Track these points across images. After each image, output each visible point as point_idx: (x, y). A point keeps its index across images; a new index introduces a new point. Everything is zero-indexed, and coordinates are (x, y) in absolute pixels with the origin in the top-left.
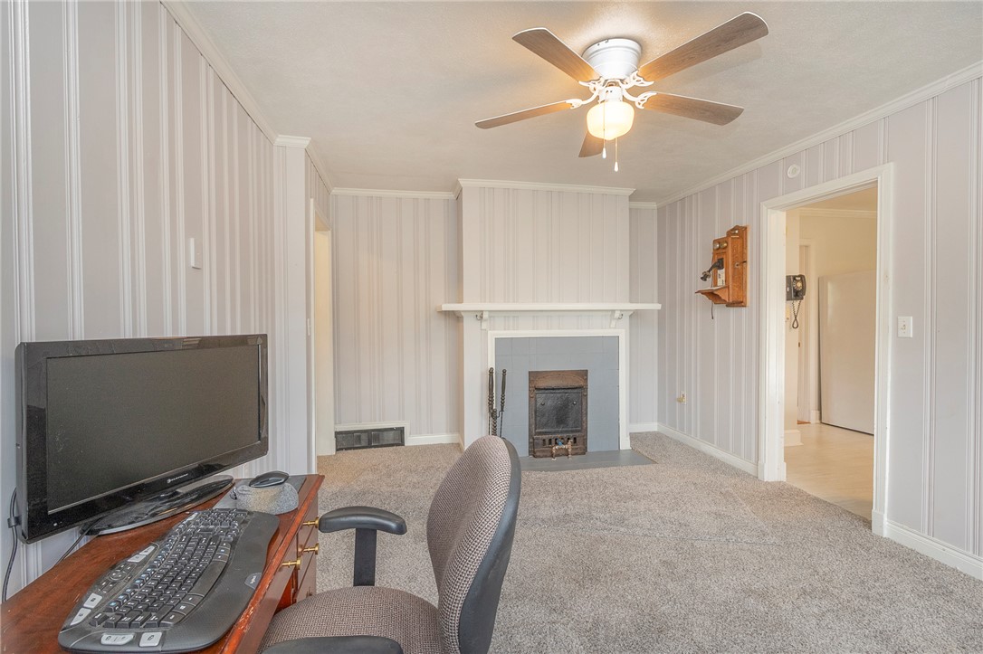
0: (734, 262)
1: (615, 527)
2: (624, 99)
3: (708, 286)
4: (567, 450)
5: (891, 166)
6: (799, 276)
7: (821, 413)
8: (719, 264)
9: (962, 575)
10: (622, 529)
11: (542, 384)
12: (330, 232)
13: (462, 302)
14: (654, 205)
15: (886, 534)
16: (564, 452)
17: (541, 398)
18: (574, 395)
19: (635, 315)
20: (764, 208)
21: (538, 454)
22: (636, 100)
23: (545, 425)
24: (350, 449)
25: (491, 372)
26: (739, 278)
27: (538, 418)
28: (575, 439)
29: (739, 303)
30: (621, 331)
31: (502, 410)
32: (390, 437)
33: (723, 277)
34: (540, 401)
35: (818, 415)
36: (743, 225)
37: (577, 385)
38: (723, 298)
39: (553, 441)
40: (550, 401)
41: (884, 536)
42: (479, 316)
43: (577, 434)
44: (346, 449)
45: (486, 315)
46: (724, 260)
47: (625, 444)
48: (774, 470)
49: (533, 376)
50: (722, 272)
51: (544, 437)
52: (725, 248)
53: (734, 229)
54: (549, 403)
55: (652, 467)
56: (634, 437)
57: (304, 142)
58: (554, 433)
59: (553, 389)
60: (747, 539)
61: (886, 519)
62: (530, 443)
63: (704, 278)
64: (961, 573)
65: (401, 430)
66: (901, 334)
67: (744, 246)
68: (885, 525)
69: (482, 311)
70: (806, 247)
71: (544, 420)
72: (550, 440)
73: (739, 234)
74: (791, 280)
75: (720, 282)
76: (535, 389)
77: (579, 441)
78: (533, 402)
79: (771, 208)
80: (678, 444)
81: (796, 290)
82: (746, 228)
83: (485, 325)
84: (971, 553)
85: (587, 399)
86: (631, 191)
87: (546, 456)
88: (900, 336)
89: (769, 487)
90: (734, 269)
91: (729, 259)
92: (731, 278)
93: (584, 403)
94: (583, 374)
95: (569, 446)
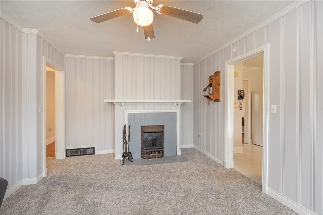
0: (215, 84)
1: (159, 191)
2: (150, 8)
3: (206, 93)
4: (155, 156)
5: (269, 45)
6: (242, 91)
7: (252, 140)
8: (210, 85)
9: (294, 213)
10: (162, 193)
11: (146, 131)
12: (63, 72)
13: (115, 99)
14: (192, 64)
15: (267, 193)
16: (155, 157)
17: (146, 136)
18: (159, 135)
19: (183, 104)
20: (226, 64)
21: (144, 157)
22: (156, 8)
23: (147, 146)
24: (72, 156)
25: (125, 126)
26: (217, 91)
27: (145, 144)
28: (159, 151)
29: (217, 100)
30: (177, 111)
31: (129, 141)
32: (89, 151)
33: (212, 90)
34: (145, 137)
35: (251, 141)
36: (219, 71)
37: (160, 131)
38: (211, 98)
39: (151, 152)
40: (149, 137)
41: (266, 194)
42: (121, 104)
43: (160, 150)
44: (71, 156)
45: (123, 104)
46: (212, 84)
47: (179, 153)
48: (230, 164)
49: (143, 128)
50: (211, 88)
51: (147, 151)
52: (212, 79)
53: (216, 72)
54: (149, 138)
55: (185, 163)
56: (182, 150)
57: (36, 31)
58: (151, 149)
59: (150, 132)
60: (212, 196)
61: (267, 186)
62: (142, 153)
63: (205, 91)
64: (294, 212)
65: (94, 148)
66: (272, 112)
67: (219, 79)
68: (267, 189)
69: (122, 103)
70: (247, 81)
71: (147, 144)
72: (149, 152)
73: (218, 73)
74: (239, 92)
75: (211, 92)
76: (143, 133)
77: (161, 152)
78: (143, 138)
79: (228, 64)
80: (199, 152)
81: (241, 96)
82: (220, 72)
83: (123, 108)
84: (298, 204)
85: (164, 136)
86: (181, 58)
87: (147, 158)
88: (272, 113)
89: (227, 171)
90: (216, 87)
91: (214, 83)
92: (214, 90)
93: (163, 138)
94: (163, 127)
95: (156, 154)
